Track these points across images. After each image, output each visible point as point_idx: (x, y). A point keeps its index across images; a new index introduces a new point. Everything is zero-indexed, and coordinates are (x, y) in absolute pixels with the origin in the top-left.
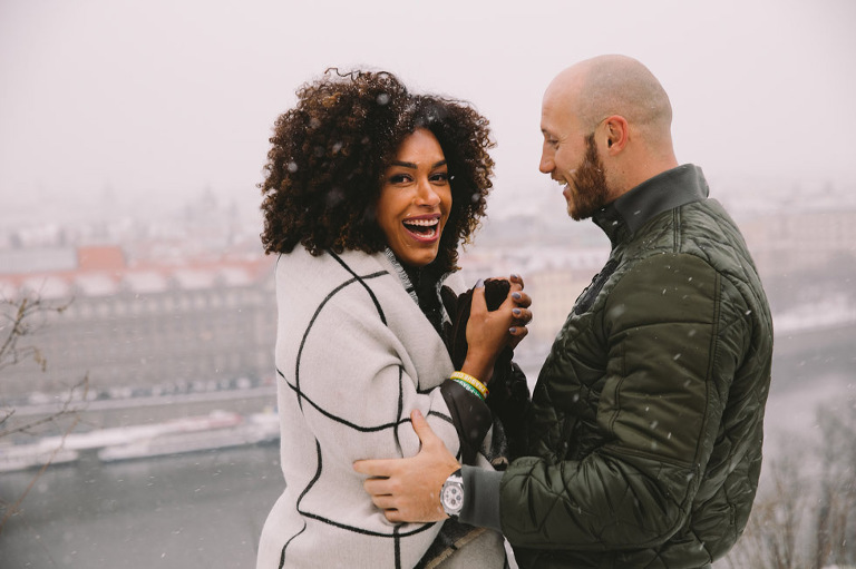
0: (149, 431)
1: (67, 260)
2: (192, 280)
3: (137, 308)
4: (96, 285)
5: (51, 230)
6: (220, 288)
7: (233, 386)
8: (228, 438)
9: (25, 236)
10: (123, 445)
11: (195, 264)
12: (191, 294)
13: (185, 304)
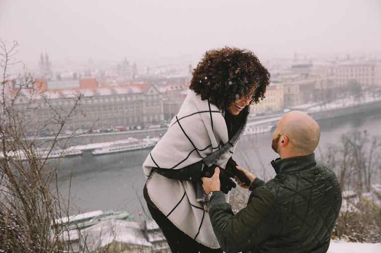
0: (107, 144)
1: (77, 84)
2: (120, 91)
3: (101, 101)
4: (88, 93)
5: (71, 74)
6: (130, 94)
7: (135, 128)
8: (135, 146)
9: (62, 76)
10: (101, 149)
11: (121, 85)
12: (120, 96)
13: (118, 100)
